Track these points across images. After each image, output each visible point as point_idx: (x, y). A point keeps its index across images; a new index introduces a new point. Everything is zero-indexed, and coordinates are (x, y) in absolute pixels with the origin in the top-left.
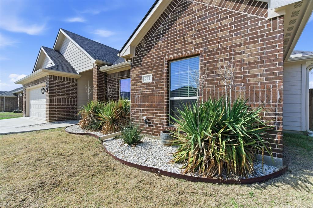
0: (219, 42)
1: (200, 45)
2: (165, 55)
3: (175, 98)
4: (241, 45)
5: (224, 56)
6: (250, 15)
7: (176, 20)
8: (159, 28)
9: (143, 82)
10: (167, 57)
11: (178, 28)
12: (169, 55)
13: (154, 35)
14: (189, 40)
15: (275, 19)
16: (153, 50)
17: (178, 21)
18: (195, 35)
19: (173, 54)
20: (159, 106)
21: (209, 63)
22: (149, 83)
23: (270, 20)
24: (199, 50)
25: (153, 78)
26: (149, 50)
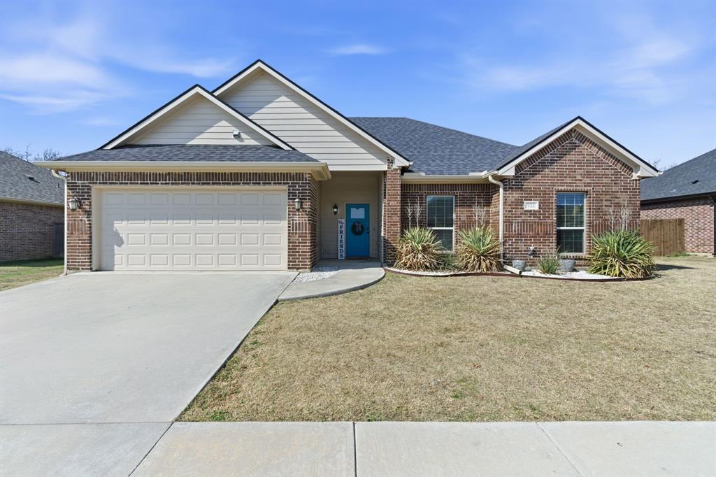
0: (604, 186)
1: (588, 184)
2: (555, 186)
3: (562, 228)
4: (618, 192)
5: (608, 197)
6: (623, 173)
7: (566, 155)
8: (546, 156)
9: (525, 209)
10: (557, 188)
11: (568, 163)
12: (558, 186)
13: (539, 161)
14: (579, 177)
15: (636, 180)
16: (538, 177)
17: (568, 157)
18: (584, 175)
19: (563, 186)
20: (547, 234)
21: (596, 200)
22: (534, 211)
23: (634, 180)
24: (589, 188)
25: (540, 206)
26: (533, 175)
